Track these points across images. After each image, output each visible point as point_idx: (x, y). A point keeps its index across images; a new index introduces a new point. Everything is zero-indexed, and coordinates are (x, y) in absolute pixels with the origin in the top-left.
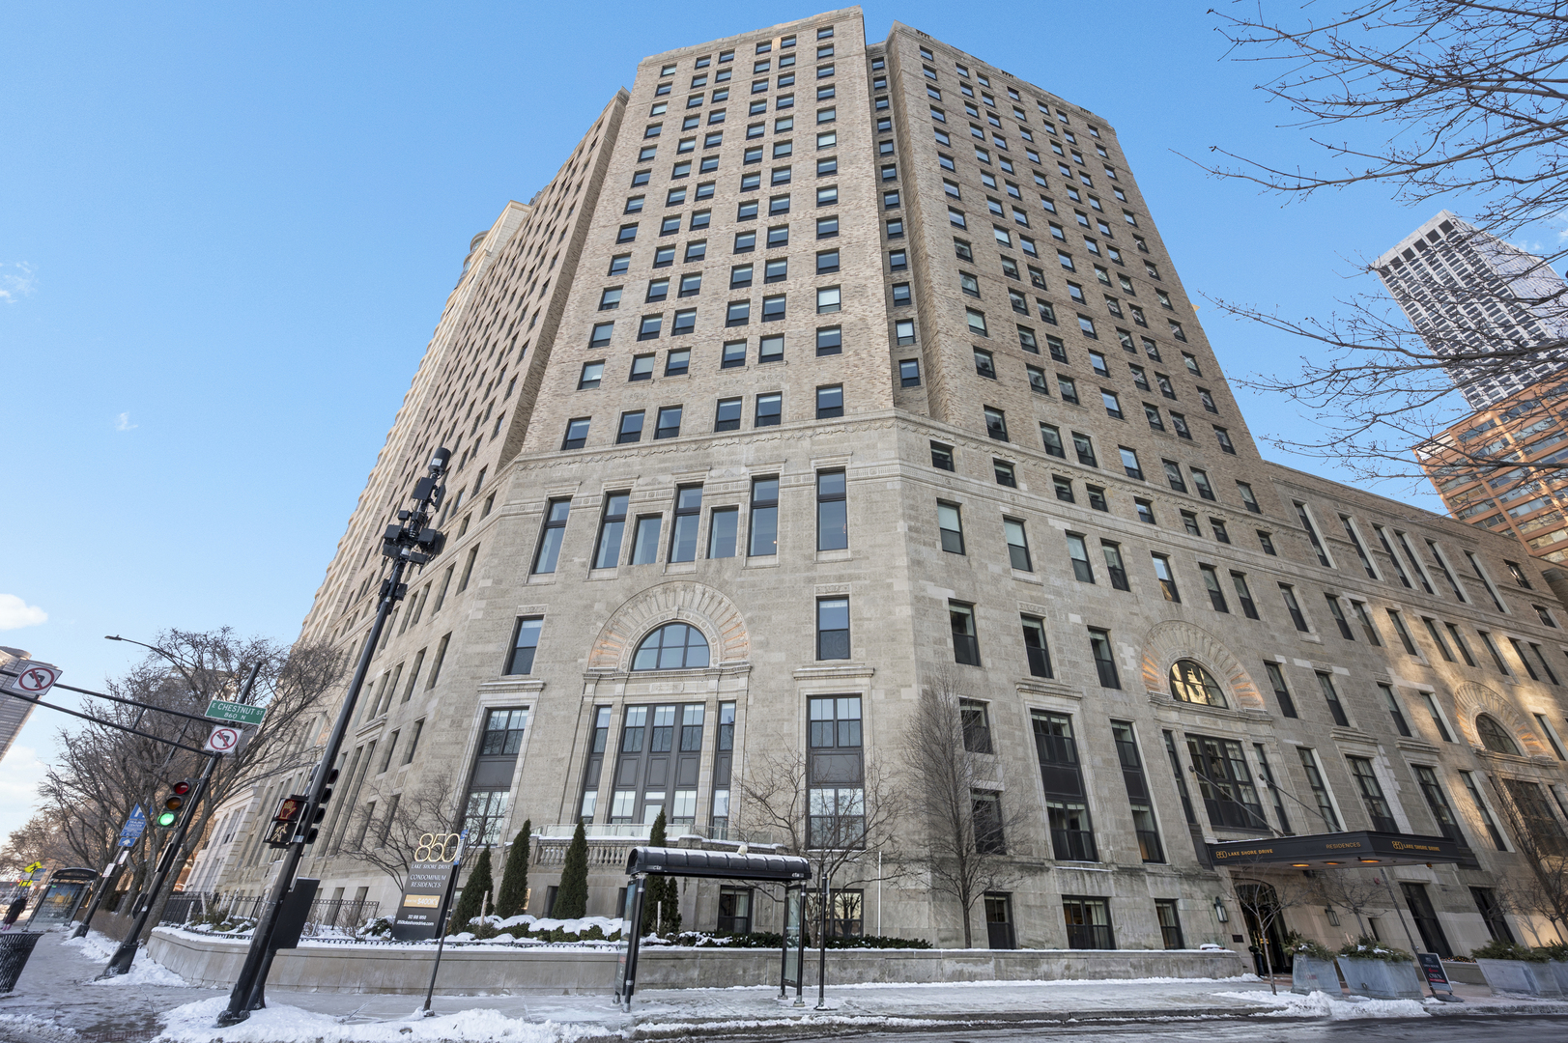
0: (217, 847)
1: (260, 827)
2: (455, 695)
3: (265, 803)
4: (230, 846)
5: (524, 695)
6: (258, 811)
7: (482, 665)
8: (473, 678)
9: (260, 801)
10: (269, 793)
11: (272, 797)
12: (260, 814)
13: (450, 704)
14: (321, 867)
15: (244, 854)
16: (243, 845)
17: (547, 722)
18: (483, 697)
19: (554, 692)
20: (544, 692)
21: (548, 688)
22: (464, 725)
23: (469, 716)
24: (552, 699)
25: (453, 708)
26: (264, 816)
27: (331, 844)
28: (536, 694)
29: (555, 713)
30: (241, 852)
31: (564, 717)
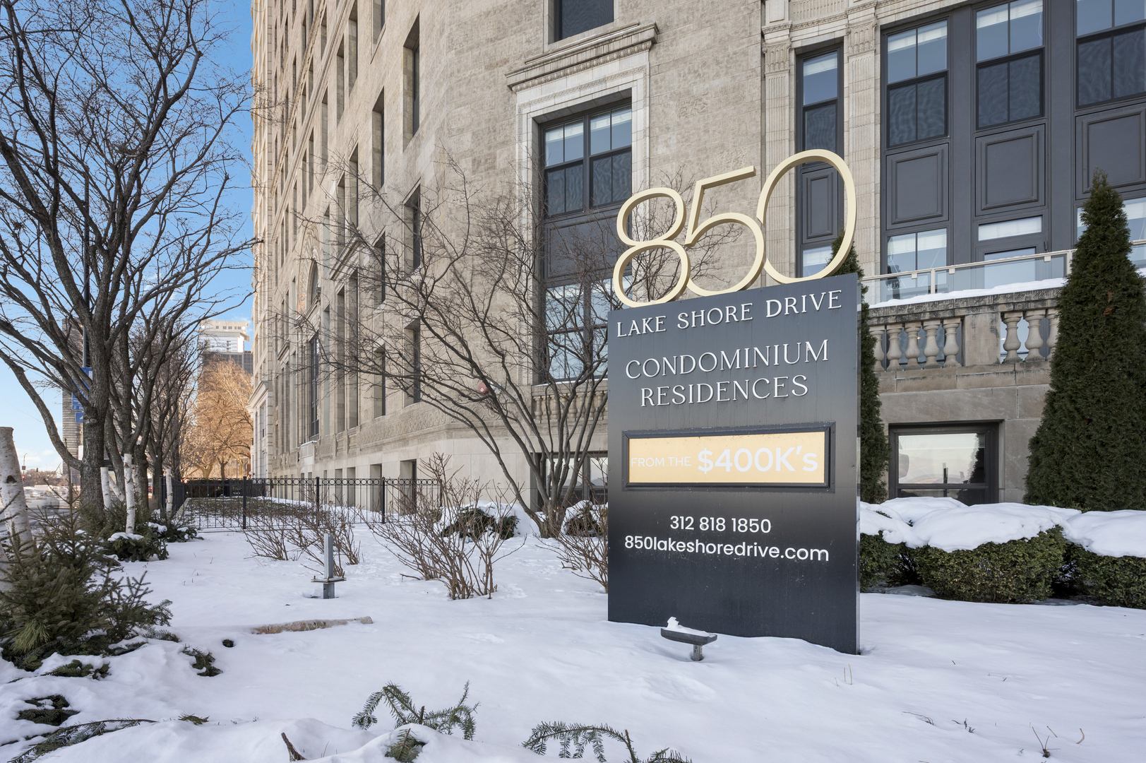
0: (259, 442)
1: (280, 415)
2: (464, 111)
3: (277, 394)
4: (266, 438)
5: (613, 67)
6: (274, 402)
7: (501, 33)
8: (490, 67)
9: (273, 394)
10: (277, 383)
11: (280, 386)
12: (277, 405)
13: (461, 131)
14: (345, 443)
15: (277, 442)
16: (274, 435)
17: (683, 113)
18: (523, 97)
19: (683, 43)
20: (660, 49)
21: (665, 39)
22: (501, 163)
23: (504, 143)
24: (683, 59)
25: (467, 138)
26: (280, 404)
27: (347, 415)
28: (641, 59)
29: (698, 89)
30: (274, 442)
31: (724, 91)
